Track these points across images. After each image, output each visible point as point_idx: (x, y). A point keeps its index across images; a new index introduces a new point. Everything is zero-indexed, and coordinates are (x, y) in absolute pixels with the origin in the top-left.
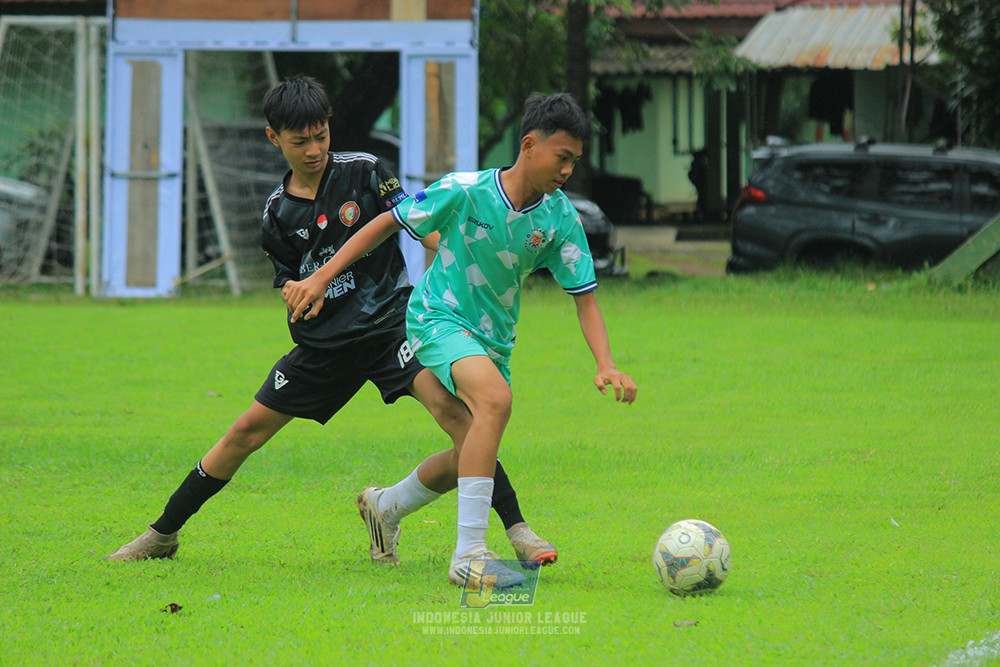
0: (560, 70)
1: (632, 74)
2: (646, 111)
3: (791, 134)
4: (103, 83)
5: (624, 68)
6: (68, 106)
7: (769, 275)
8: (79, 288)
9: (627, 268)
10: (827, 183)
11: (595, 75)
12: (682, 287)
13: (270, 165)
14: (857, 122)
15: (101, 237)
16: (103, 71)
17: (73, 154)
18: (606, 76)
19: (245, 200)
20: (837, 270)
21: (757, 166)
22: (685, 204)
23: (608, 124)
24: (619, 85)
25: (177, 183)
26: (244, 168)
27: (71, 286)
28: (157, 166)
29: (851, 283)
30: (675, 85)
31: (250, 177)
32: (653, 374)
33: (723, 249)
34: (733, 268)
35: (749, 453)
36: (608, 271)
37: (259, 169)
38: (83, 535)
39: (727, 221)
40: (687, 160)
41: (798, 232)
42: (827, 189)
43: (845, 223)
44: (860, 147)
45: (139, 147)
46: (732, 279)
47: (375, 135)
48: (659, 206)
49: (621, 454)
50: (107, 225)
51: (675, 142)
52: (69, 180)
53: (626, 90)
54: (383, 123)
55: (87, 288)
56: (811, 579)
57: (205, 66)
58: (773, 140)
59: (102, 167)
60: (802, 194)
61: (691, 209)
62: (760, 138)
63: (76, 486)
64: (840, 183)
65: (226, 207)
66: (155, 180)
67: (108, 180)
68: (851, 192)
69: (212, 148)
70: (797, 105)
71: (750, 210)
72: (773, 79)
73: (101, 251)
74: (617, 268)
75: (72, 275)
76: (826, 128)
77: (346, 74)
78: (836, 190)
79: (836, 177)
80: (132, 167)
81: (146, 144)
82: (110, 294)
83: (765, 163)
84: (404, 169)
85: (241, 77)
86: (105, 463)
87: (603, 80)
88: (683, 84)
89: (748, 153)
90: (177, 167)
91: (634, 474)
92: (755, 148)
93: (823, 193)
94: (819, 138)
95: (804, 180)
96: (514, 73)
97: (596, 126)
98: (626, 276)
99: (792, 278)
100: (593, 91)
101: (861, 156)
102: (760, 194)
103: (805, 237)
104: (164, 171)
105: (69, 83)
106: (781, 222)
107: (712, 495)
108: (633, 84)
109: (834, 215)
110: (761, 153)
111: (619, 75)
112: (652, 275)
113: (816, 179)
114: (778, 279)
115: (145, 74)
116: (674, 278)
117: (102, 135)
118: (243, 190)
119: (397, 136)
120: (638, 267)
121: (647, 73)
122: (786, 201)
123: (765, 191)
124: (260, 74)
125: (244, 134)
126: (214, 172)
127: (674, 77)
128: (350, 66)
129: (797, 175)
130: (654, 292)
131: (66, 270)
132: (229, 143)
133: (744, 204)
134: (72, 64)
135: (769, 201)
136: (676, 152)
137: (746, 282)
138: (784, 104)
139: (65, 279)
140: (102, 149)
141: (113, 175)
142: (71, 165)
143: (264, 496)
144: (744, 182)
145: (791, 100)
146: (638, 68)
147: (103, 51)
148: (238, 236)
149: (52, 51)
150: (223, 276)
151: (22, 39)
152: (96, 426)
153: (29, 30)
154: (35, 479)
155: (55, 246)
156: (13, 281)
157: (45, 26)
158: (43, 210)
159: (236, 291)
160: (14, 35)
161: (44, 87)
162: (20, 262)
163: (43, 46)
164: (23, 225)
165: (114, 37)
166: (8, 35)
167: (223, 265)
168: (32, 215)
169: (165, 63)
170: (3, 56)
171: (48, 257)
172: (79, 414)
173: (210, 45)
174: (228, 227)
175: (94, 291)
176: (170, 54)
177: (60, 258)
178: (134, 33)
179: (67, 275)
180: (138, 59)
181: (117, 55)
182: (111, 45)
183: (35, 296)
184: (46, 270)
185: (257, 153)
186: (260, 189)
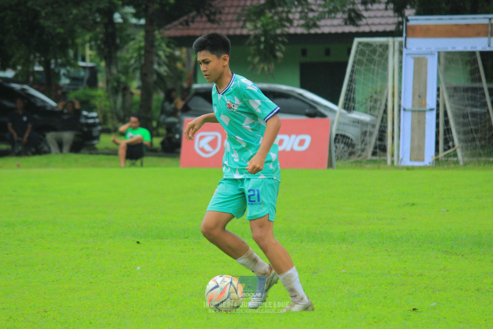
4: (401, 68)
6: (385, 79)
8: (389, 162)
13: (478, 104)
16: (401, 62)
17: (387, 100)
19: (467, 120)
25: (434, 113)
26: (467, 106)
27: (386, 161)
28: (425, 105)
31: (469, 110)
37: (473, 106)
45: (417, 97)
52: (385, 113)
55: (393, 162)
57: (449, 59)
59: (400, 106)
65: (457, 124)
66: (425, 111)
67: (402, 112)
69: (450, 96)
73: (399, 145)
75: (386, 156)
80: (413, 106)
81: (420, 95)
82: (402, 164)
85: (465, 64)
90: (434, 106)
104: (428, 108)
105: (385, 68)
115: (420, 63)
117: (400, 93)
118: (465, 116)
124: (474, 62)
125: (466, 90)
126: (451, 107)
131: (383, 154)
132: (459, 94)
139: (385, 158)
140: (400, 98)
141: (404, 110)
142: (386, 105)
147: (401, 53)
148: (462, 137)
149: (378, 54)
150: (455, 155)
151: (364, 48)
152: (388, 225)
153: (368, 45)
154: (358, 249)
155: (378, 143)
156: (359, 159)
157: (375, 42)
158: (374, 126)
159: (461, 163)
160: (360, 46)
161: (374, 70)
162: (363, 150)
163: (374, 51)
164: (364, 133)
165: (405, 46)
166: (358, 47)
167: (455, 150)
168: (369, 129)
169: (429, 58)
170: (355, 57)
171: (375, 148)
172: (381, 219)
173: (450, 49)
174: (458, 133)
175: (395, 163)
176: (432, 54)
177: (381, 148)
178: (415, 45)
179: (383, 156)
180: (417, 56)
181: (407, 54)
182: (404, 50)
183: (368, 166)
184: (374, 154)
185: (472, 98)
186: (474, 115)
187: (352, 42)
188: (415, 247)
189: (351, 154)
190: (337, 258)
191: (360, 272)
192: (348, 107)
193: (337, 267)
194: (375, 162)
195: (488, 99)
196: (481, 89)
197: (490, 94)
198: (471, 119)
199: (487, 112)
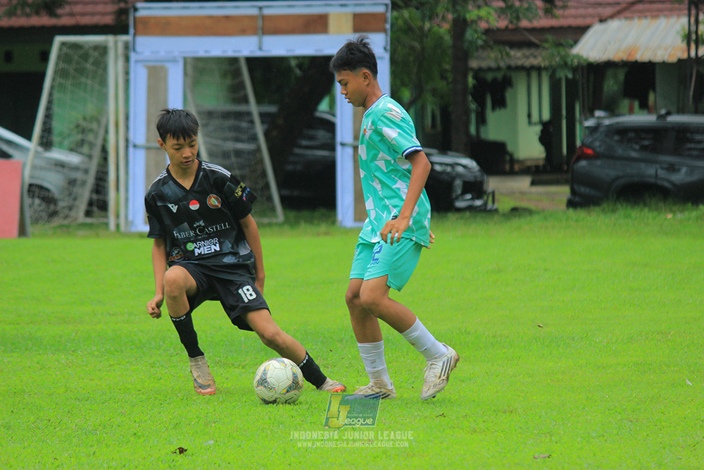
0: (447, 67)
1: (499, 69)
2: (509, 94)
3: (611, 109)
4: (127, 82)
5: (493, 65)
6: (103, 98)
7: (597, 209)
8: (112, 226)
9: (496, 205)
10: (637, 143)
11: (472, 69)
12: (536, 218)
13: (244, 137)
14: (658, 100)
15: (127, 190)
16: (127, 73)
17: (106, 132)
18: (480, 70)
20: (645, 205)
21: (587, 132)
22: (537, 160)
23: (482, 105)
24: (490, 76)
26: (226, 139)
27: (107, 225)
29: (655, 213)
30: (529, 76)
31: (230, 146)
32: (516, 280)
33: (564, 191)
34: (571, 204)
35: (585, 335)
36: (483, 208)
37: (237, 140)
38: (116, 400)
39: (567, 171)
40: (538, 129)
41: (618, 178)
42: (637, 147)
43: (650, 171)
44: (661, 117)
46: (571, 211)
47: (318, 114)
48: (519, 161)
49: (494, 336)
50: (131, 182)
51: (529, 116)
52: (104, 150)
53: (495, 80)
54: (324, 106)
55: (118, 226)
56: (630, 423)
57: (198, 68)
58: (598, 113)
59: (127, 141)
60: (620, 151)
61: (541, 163)
62: (590, 112)
63: (111, 365)
64: (646, 143)
67: (131, 149)
68: (654, 149)
69: (204, 126)
70: (615, 88)
71: (583, 163)
72: (597, 71)
73: (127, 200)
74: (490, 206)
75: (106, 217)
76: (636, 104)
77: (298, 72)
78: (643, 148)
79: (644, 139)
80: (148, 140)
82: (134, 229)
83: (593, 130)
84: (339, 139)
85: (224, 75)
86: (132, 349)
87: (478, 73)
88: (534, 75)
89: (581, 123)
91: (504, 351)
92: (586, 119)
93: (635, 150)
94: (631, 111)
95: (621, 141)
96: (415, 70)
97: (473, 106)
98: (496, 211)
99: (614, 211)
100: (471, 81)
101: (661, 123)
102: (590, 151)
103: (622, 181)
105: (103, 82)
106: (604, 171)
107: (559, 364)
108: (499, 75)
109: (643, 165)
110: (590, 123)
111: (490, 69)
112: (514, 210)
113: (629, 140)
114: (603, 211)
115: (157, 75)
116: (529, 212)
117: (127, 118)
119: (334, 115)
120: (504, 204)
121: (509, 68)
122: (609, 156)
123: (593, 149)
124: (237, 73)
125: (226, 115)
127: (528, 70)
128: (300, 66)
129: (616, 138)
130: (516, 222)
131: (102, 213)
132: (216, 122)
133: (579, 159)
134: (105, 69)
135: (597, 156)
136: (530, 123)
137: (581, 214)
138: (606, 88)
139: (104, 220)
140: (127, 128)
141: (135, 146)
142: (105, 140)
143: (243, 370)
144: (578, 143)
145: (611, 85)
146: (502, 64)
147: (127, 59)
149: (91, 60)
151: (70, 52)
152: (125, 323)
153: (75, 46)
154: (83, 361)
155: (95, 197)
156: (66, 222)
157: (87, 43)
158: (86, 171)
160: (65, 49)
161: (86, 85)
162: (70, 208)
163: (85, 57)
164: (72, 182)
165: (134, 50)
166: (60, 49)
168: (79, 175)
169: (170, 66)
170: (57, 64)
171: (91, 204)
172: (113, 315)
173: (202, 54)
175: (122, 228)
176: (174, 60)
177: (98, 205)
178: (149, 47)
179: (103, 217)
180: (152, 64)
181: (137, 62)
182: (133, 56)
183: (80, 233)
184: (88, 214)
185: (237, 129)
186: (238, 153)
187: (50, 42)
188: (172, 356)
189: (53, 214)
190: (54, 376)
191: (92, 396)
192: (46, 143)
193: (55, 390)
194: (91, 226)
195: (259, 129)
196: (249, 114)
197: (263, 122)
198: (233, 159)
199: (259, 150)
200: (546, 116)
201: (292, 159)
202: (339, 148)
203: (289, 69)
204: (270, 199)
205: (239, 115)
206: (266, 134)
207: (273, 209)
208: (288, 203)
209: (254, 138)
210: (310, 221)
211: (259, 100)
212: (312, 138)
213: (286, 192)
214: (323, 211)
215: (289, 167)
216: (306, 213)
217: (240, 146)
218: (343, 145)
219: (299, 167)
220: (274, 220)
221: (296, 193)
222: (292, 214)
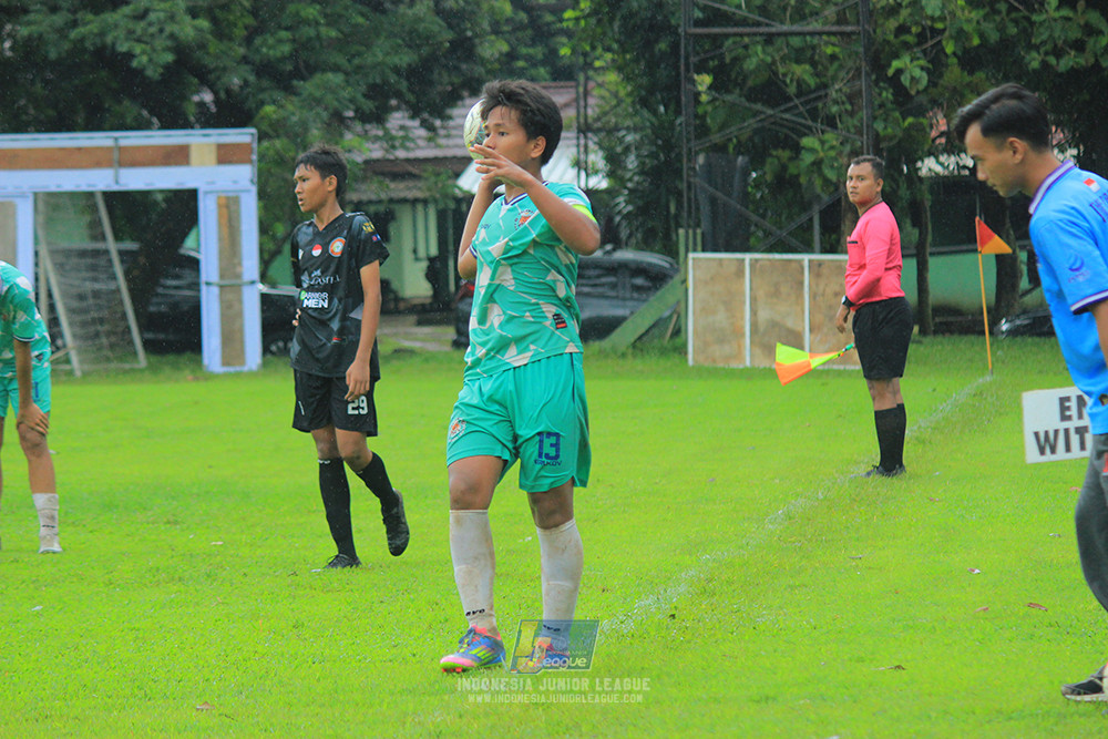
1: (380, 202)
2: (391, 227)
5: (374, 197)
13: (102, 276)
18: (360, 202)
19: (85, 304)
22: (426, 298)
26: (85, 280)
30: (414, 208)
31: (89, 286)
34: (457, 344)
37: (95, 280)
40: (424, 265)
47: (182, 251)
48: (403, 299)
51: (415, 251)
53: (376, 213)
54: (190, 242)
57: (51, 204)
61: (428, 301)
65: (71, 311)
69: (57, 265)
77: (164, 205)
84: (204, 277)
85: (81, 212)
88: (420, 207)
108: (381, 208)
111: (371, 202)
112: (398, 351)
115: (4, 211)
116: (412, 353)
118: (81, 297)
120: (387, 346)
121: (391, 201)
124: (94, 209)
125: (83, 254)
126: (59, 284)
127: (415, 201)
128: (166, 200)
130: (395, 365)
132: (73, 261)
136: (417, 259)
146: (384, 197)
148: (79, 331)
150: (68, 361)
159: (78, 373)
167: (67, 354)
169: (19, 203)
173: (53, 188)
174: (71, 324)
176: (24, 196)
185: (93, 268)
186: (96, 294)
195: (118, 269)
196: (107, 252)
197: (122, 262)
198: (91, 301)
199: (118, 290)
200: (434, 251)
201: (155, 300)
202: (204, 288)
203: (156, 203)
204: (131, 342)
205: (96, 253)
206: (127, 273)
207: (135, 354)
208: (150, 346)
209: (113, 277)
210: (176, 367)
211: (118, 237)
212: (177, 277)
213: (150, 336)
214: (188, 355)
215: (152, 309)
216: (171, 358)
217: (97, 286)
218: (208, 284)
219: (163, 308)
220: (136, 366)
221: (162, 336)
222: (154, 359)
